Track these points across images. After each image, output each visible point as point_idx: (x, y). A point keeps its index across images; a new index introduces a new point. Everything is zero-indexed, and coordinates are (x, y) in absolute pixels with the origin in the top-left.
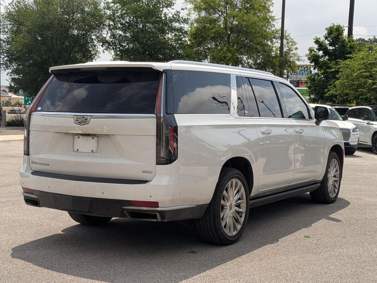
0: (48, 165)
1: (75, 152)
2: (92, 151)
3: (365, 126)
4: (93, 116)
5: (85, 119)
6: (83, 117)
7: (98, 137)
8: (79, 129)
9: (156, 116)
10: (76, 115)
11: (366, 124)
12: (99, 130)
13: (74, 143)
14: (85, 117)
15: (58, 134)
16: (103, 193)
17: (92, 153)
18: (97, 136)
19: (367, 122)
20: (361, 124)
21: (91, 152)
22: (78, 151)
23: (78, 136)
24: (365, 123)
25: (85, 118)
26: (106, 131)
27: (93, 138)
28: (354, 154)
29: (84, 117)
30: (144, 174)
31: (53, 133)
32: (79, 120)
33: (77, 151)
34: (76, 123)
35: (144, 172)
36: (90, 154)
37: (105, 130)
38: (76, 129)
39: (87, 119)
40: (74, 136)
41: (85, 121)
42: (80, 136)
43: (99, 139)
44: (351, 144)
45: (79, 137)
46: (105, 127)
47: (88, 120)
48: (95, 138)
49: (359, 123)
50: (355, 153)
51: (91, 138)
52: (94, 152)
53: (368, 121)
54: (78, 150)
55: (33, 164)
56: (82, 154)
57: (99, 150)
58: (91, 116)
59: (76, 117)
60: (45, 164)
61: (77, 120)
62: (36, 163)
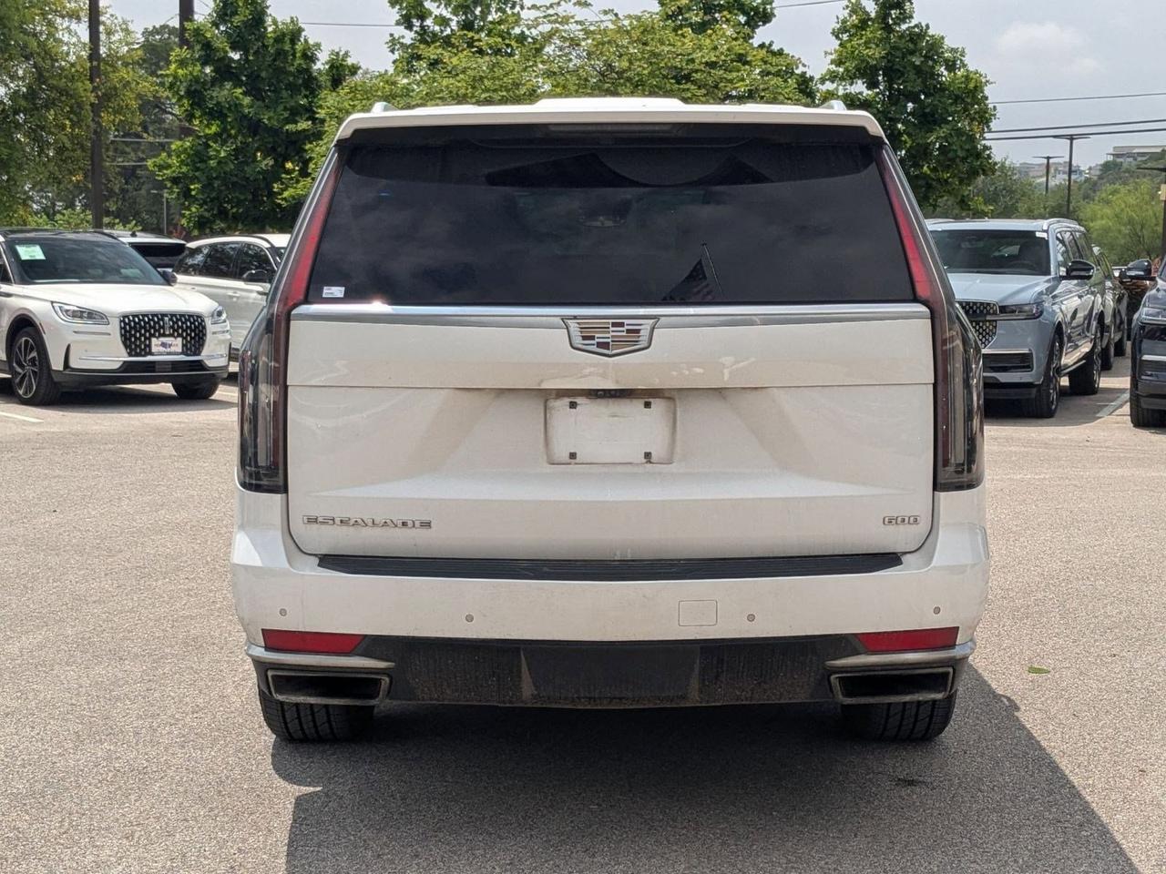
0: (427, 525)
1: (559, 464)
2: (648, 455)
3: (251, 301)
4: (662, 319)
5: (629, 331)
6: (614, 325)
7: (669, 398)
8: (601, 371)
9: (928, 310)
10: (575, 317)
11: (254, 295)
12: (699, 370)
13: (548, 426)
14: (626, 321)
15: (468, 395)
16: (751, 618)
17: (649, 465)
18: (667, 395)
19: (261, 289)
20: (238, 298)
21: (645, 461)
22: (577, 460)
23: (568, 400)
24: (251, 291)
25: (626, 327)
26: (730, 373)
27: (647, 405)
28: (213, 397)
29: (622, 325)
30: (891, 528)
32: (597, 335)
33: (569, 461)
34: (584, 347)
35: (891, 521)
36: (641, 470)
37: (726, 372)
38: (587, 371)
39: (638, 331)
40: (546, 401)
41: (632, 340)
42: (579, 400)
43: (677, 409)
44: (210, 363)
45: (573, 405)
46: (728, 360)
47: (642, 333)
48: (658, 405)
49: (230, 293)
50: (217, 392)
51: (639, 404)
52: (654, 458)
53: (262, 287)
54: (573, 456)
55: (315, 526)
56: (595, 469)
57: (678, 450)
58: (656, 317)
59: (578, 323)
60: (404, 524)
61: (585, 338)
62: (341, 521)
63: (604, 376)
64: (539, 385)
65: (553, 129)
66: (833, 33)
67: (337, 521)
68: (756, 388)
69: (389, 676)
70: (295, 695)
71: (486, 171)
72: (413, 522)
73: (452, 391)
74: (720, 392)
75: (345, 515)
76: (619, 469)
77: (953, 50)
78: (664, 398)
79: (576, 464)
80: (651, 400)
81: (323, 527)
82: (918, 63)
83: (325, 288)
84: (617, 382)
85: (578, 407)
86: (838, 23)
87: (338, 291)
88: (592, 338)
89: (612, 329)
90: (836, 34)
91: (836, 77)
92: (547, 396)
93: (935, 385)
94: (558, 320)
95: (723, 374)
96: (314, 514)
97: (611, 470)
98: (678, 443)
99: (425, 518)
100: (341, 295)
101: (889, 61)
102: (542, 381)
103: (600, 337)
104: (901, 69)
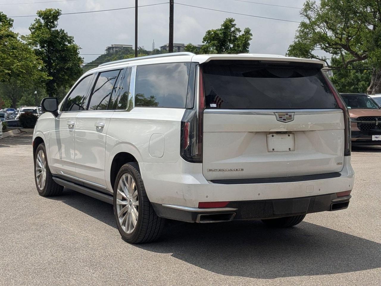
0: (242, 170)
1: (270, 152)
2: (290, 149)
5: (289, 116)
6: (286, 114)
7: (294, 134)
8: (284, 126)
9: (343, 111)
10: (277, 112)
12: (304, 126)
13: (268, 143)
14: (289, 113)
16: (320, 190)
18: (293, 133)
22: (274, 151)
23: (271, 135)
26: (310, 127)
27: (289, 136)
29: (288, 114)
31: (246, 133)
32: (283, 117)
34: (280, 120)
35: (338, 164)
39: (291, 116)
41: (290, 118)
42: (274, 135)
43: (295, 136)
45: (273, 136)
46: (310, 123)
48: (291, 136)
51: (287, 135)
52: (291, 150)
54: (273, 150)
55: (211, 172)
56: (279, 153)
57: (296, 147)
58: (294, 112)
59: (278, 114)
60: (237, 170)
61: (280, 118)
62: (219, 170)
63: (284, 128)
64: (269, 130)
65: (262, 62)
66: (29, 29)
67: (218, 170)
68: (313, 131)
69: (236, 212)
70: (206, 221)
71: (242, 73)
72: (239, 169)
73: (247, 133)
74: (304, 132)
75: (220, 168)
76: (284, 153)
77: (70, 37)
78: (292, 134)
79: (274, 152)
80: (290, 134)
81: (214, 172)
82: (60, 41)
83: (211, 104)
84: (287, 129)
85: (274, 137)
86: (31, 26)
87: (214, 105)
88: (282, 118)
89: (286, 115)
90: (30, 29)
91: (31, 43)
92: (267, 134)
93: (345, 130)
94: (273, 113)
95: (308, 127)
96: (211, 168)
97: (282, 153)
98: (296, 145)
99: (242, 168)
100: (216, 106)
101: (50, 39)
102: (270, 129)
103: (284, 117)
104: (54, 42)
